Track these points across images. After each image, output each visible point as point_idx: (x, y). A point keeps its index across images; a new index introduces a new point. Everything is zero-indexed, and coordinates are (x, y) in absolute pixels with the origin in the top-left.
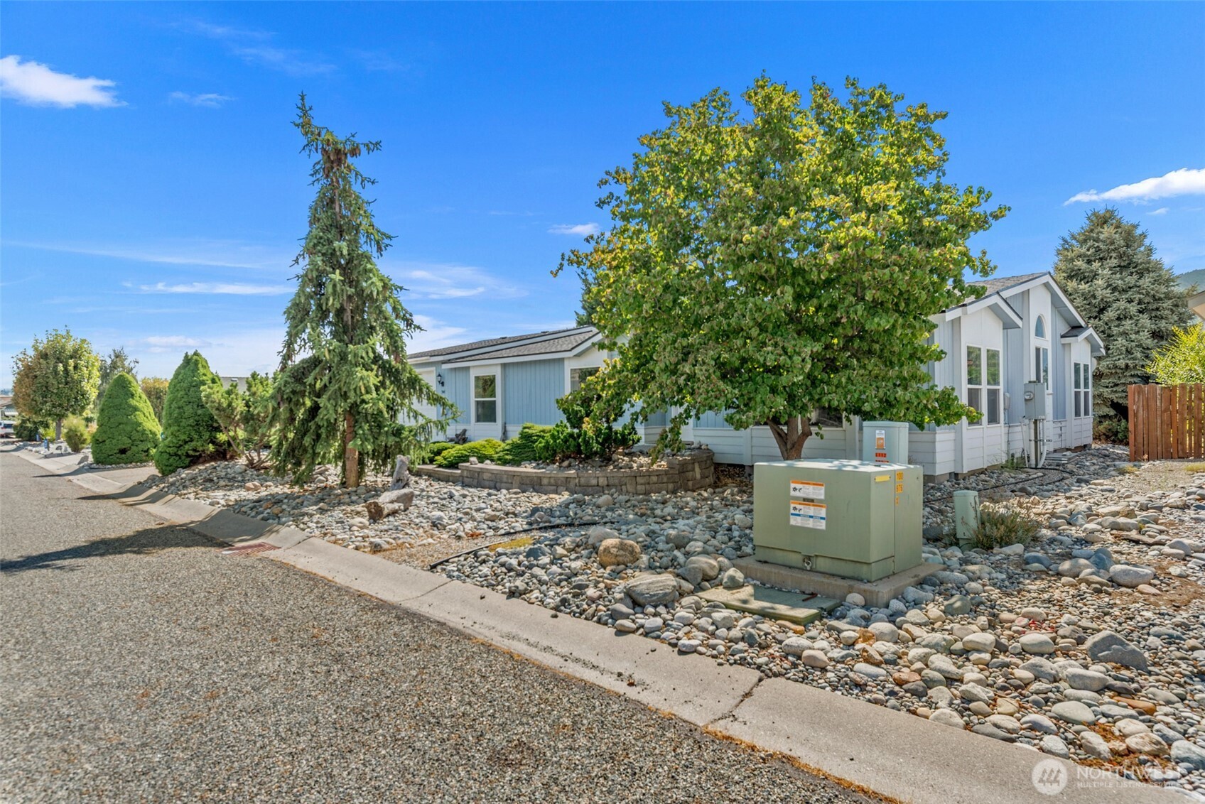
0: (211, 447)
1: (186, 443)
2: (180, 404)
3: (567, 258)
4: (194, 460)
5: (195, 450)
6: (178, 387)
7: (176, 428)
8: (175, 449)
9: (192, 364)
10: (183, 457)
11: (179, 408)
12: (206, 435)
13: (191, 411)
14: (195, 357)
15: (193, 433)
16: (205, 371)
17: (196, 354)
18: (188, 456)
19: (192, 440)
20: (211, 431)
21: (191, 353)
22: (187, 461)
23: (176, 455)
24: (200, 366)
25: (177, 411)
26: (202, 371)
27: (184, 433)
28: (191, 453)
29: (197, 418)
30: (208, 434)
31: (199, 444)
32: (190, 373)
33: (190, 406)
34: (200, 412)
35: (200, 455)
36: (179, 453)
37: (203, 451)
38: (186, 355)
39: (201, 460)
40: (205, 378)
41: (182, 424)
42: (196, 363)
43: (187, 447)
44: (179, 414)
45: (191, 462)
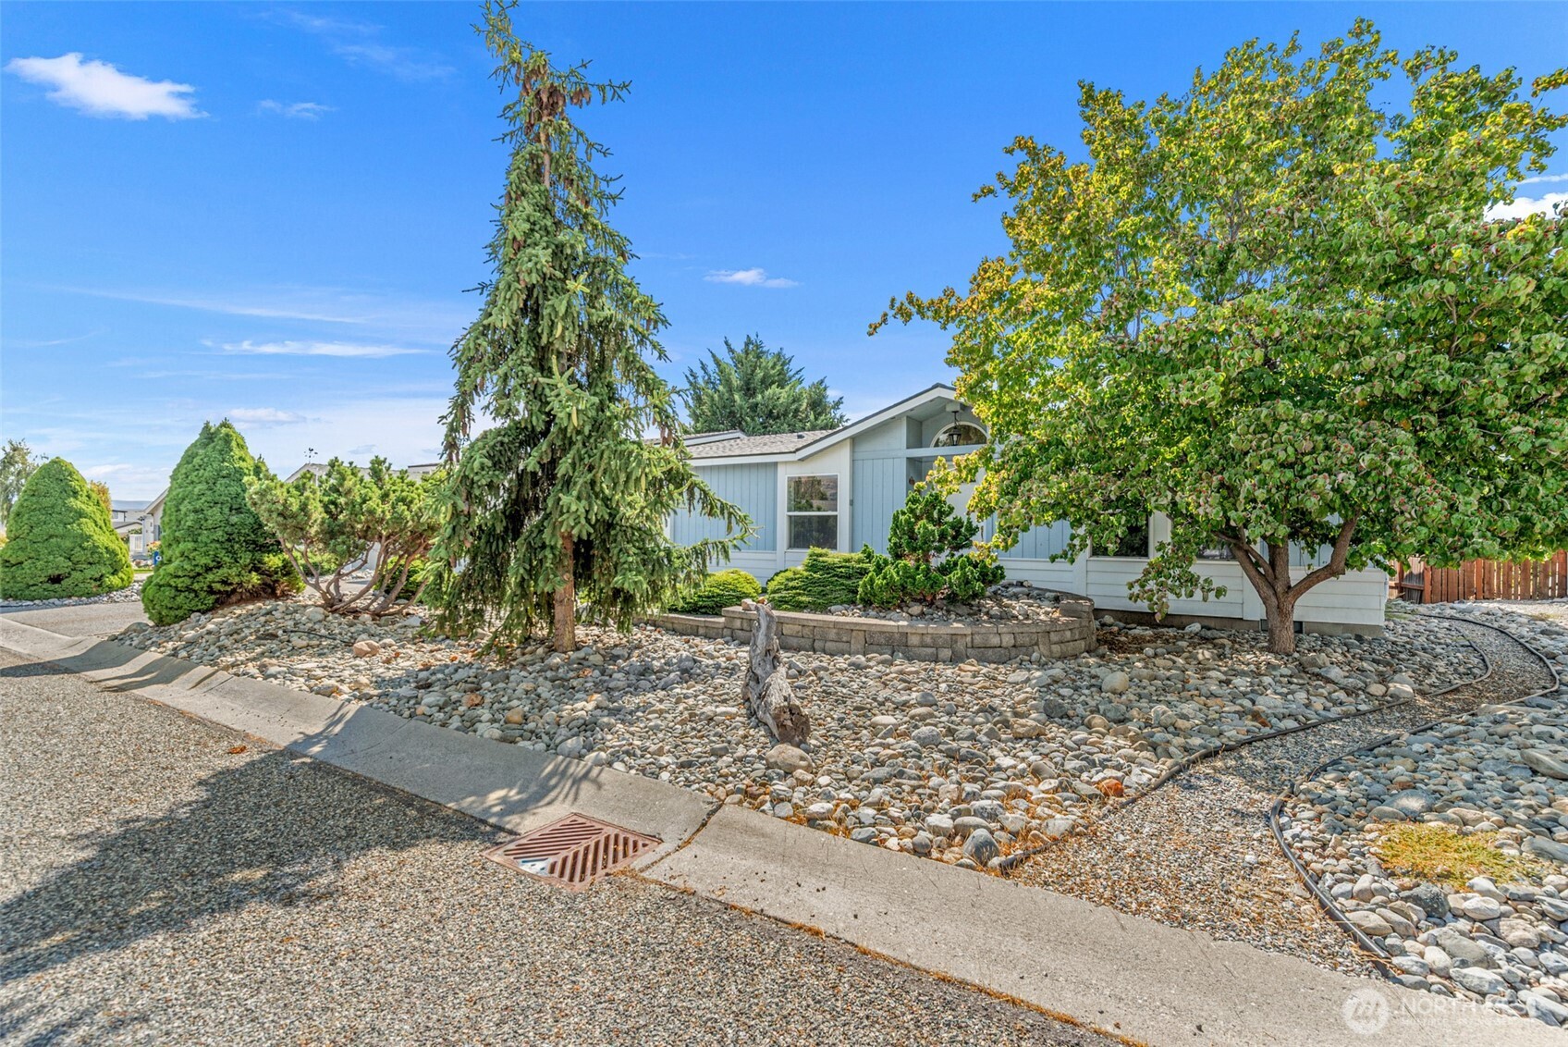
0: (255, 578)
1: (208, 569)
2: (198, 505)
3: (897, 305)
4: (222, 598)
5: (224, 582)
6: (193, 477)
7: (190, 545)
8: (188, 581)
9: (217, 440)
10: (203, 594)
11: (196, 511)
12: (246, 558)
13: (219, 517)
14: (224, 430)
15: (222, 554)
16: (242, 453)
17: (224, 425)
18: (211, 591)
19: (219, 566)
20: (253, 551)
21: (215, 424)
22: (211, 600)
23: (189, 589)
24: (234, 444)
25: (192, 516)
26: (237, 452)
27: (206, 554)
28: (217, 586)
29: (228, 529)
30: (249, 555)
31: (234, 571)
32: (215, 454)
33: (216, 509)
34: (234, 519)
35: (234, 591)
36: (196, 586)
37: (240, 584)
38: (207, 427)
39: (234, 598)
40: (242, 464)
41: (203, 538)
42: (227, 439)
43: (210, 577)
44: (197, 521)
45: (217, 601)
